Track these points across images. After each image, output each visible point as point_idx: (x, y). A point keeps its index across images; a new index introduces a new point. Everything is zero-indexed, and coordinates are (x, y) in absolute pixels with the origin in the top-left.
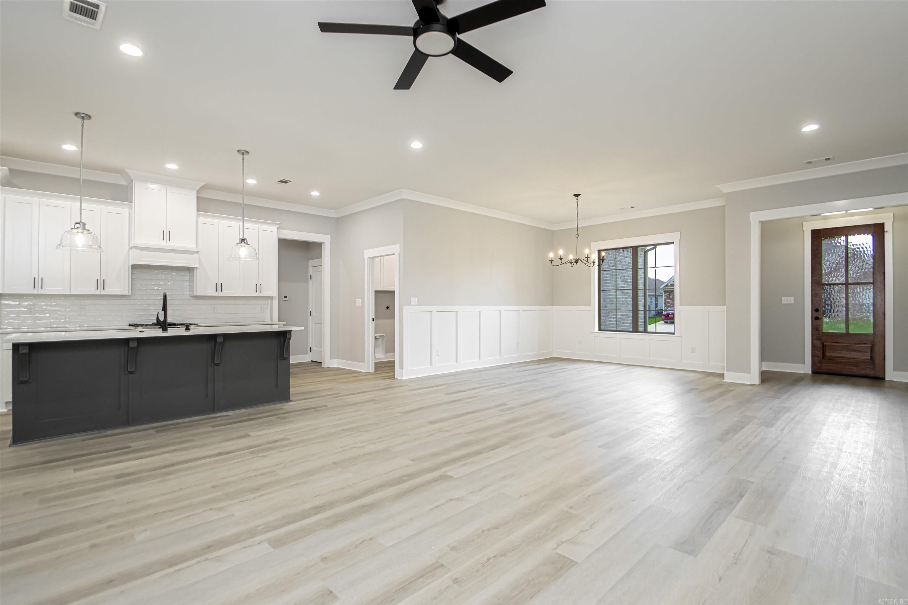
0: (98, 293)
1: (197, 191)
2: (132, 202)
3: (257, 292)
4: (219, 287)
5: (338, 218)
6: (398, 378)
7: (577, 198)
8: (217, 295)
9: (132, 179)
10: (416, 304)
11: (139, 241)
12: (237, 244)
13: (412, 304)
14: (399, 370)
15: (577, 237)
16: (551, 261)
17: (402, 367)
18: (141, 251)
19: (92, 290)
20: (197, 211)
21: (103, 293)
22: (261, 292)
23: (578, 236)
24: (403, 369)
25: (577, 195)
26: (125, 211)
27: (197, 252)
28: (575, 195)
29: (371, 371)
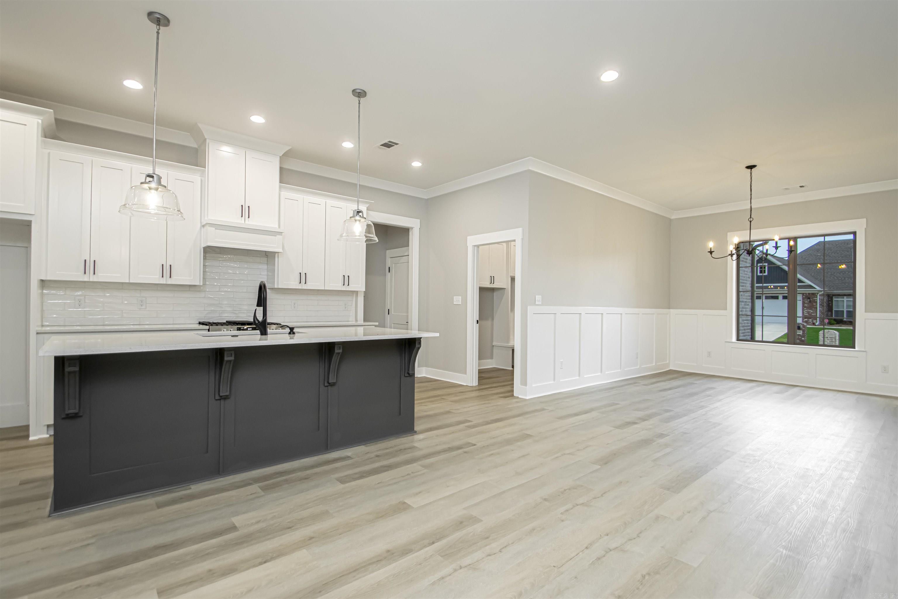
0: (163, 281)
1: (280, 157)
2: (205, 168)
3: (344, 285)
4: (303, 278)
5: (428, 199)
6: (520, 397)
7: (751, 170)
8: (300, 288)
9: (206, 137)
10: (541, 303)
11: (213, 216)
12: (351, 217)
13: (537, 303)
14: (520, 386)
15: (751, 222)
16: (711, 252)
17: (524, 382)
18: (216, 229)
19: (155, 278)
20: (280, 183)
21: (170, 282)
22: (348, 285)
23: (752, 219)
24: (526, 385)
25: (751, 167)
26: (196, 178)
27: (280, 233)
28: (748, 167)
29: (474, 385)
